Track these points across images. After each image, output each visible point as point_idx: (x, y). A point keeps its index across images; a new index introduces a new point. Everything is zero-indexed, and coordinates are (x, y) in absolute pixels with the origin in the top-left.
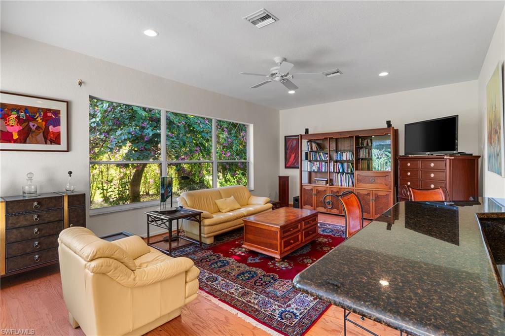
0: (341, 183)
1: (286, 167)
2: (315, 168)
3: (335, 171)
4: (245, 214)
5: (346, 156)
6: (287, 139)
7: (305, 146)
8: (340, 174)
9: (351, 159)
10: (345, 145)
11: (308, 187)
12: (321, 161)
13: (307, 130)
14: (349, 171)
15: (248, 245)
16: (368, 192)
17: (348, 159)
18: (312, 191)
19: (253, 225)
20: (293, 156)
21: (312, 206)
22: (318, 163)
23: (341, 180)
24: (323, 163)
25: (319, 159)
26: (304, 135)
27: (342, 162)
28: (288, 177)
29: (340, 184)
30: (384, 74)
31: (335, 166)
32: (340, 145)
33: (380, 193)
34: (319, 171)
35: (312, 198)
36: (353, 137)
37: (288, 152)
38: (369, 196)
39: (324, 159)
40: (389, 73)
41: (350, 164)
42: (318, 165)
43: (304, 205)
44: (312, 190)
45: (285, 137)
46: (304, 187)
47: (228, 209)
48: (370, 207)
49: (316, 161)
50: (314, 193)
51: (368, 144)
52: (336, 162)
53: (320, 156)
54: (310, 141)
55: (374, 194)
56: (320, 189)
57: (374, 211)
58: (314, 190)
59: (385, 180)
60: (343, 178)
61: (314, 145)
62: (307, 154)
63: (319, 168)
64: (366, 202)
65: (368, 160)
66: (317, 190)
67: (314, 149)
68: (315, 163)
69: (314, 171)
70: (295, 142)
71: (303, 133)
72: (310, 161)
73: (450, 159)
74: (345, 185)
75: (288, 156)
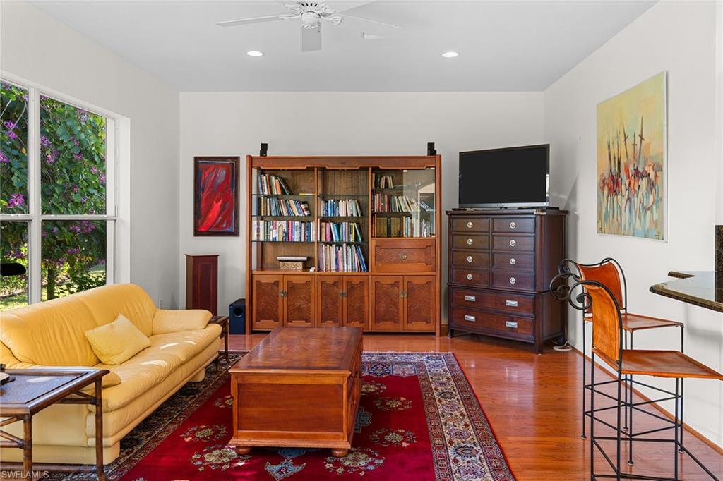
0: (337, 264)
1: (197, 233)
2: (276, 235)
3: (323, 239)
4: (183, 359)
5: (346, 208)
6: (200, 163)
8: (334, 245)
9: (355, 215)
10: (341, 184)
11: (265, 277)
12: (291, 218)
13: (264, 147)
14: (352, 240)
15: (248, 436)
16: (396, 279)
17: (349, 215)
18: (278, 286)
19: (266, 381)
20: (217, 206)
21: (276, 320)
22: (284, 223)
23: (337, 259)
24: (297, 223)
25: (285, 214)
26: (257, 158)
27: (338, 222)
28: (216, 256)
29: (334, 267)
30: (451, 55)
31: (323, 229)
32: (330, 185)
33: (416, 281)
34: (287, 241)
35: (277, 301)
36: (367, 169)
37: (204, 195)
38: (398, 287)
39: (297, 214)
40: (459, 54)
41: (354, 225)
42: (285, 227)
43: (257, 321)
44: (276, 283)
45: (196, 159)
46: (256, 278)
47: (128, 352)
48: (398, 309)
49: (279, 217)
50: (281, 290)
51: (387, 186)
52: (324, 220)
53: (288, 207)
55: (406, 283)
56: (295, 280)
57: (406, 316)
58: (281, 284)
59: (426, 254)
60: (340, 255)
61: (275, 183)
63: (286, 234)
64: (391, 300)
65: (388, 217)
66: (289, 283)
67: (276, 190)
68: (278, 222)
69: (274, 242)
70: (222, 174)
71: (254, 153)
73: (542, 216)
74: (345, 268)
75: (203, 204)
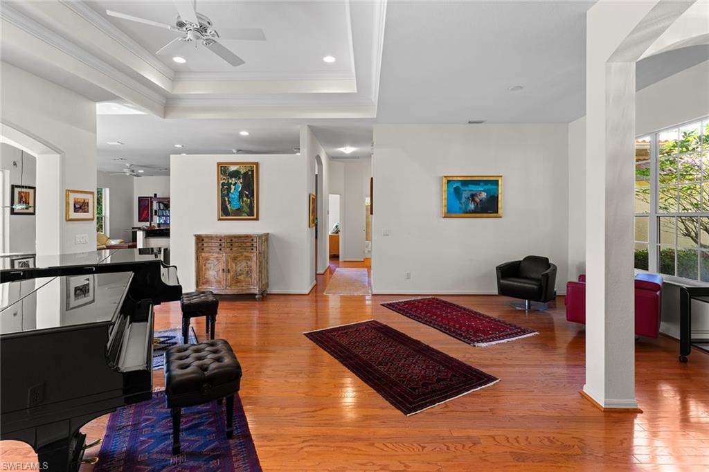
1: (139, 221)
6: (140, 199)
7: (155, 206)
13: (155, 195)
26: (153, 198)
37: (141, 209)
45: (139, 197)
54: (159, 202)
61: (161, 205)
62: (156, 211)
67: (162, 208)
68: (162, 217)
71: (153, 196)
72: (159, 216)
75: (141, 212)
